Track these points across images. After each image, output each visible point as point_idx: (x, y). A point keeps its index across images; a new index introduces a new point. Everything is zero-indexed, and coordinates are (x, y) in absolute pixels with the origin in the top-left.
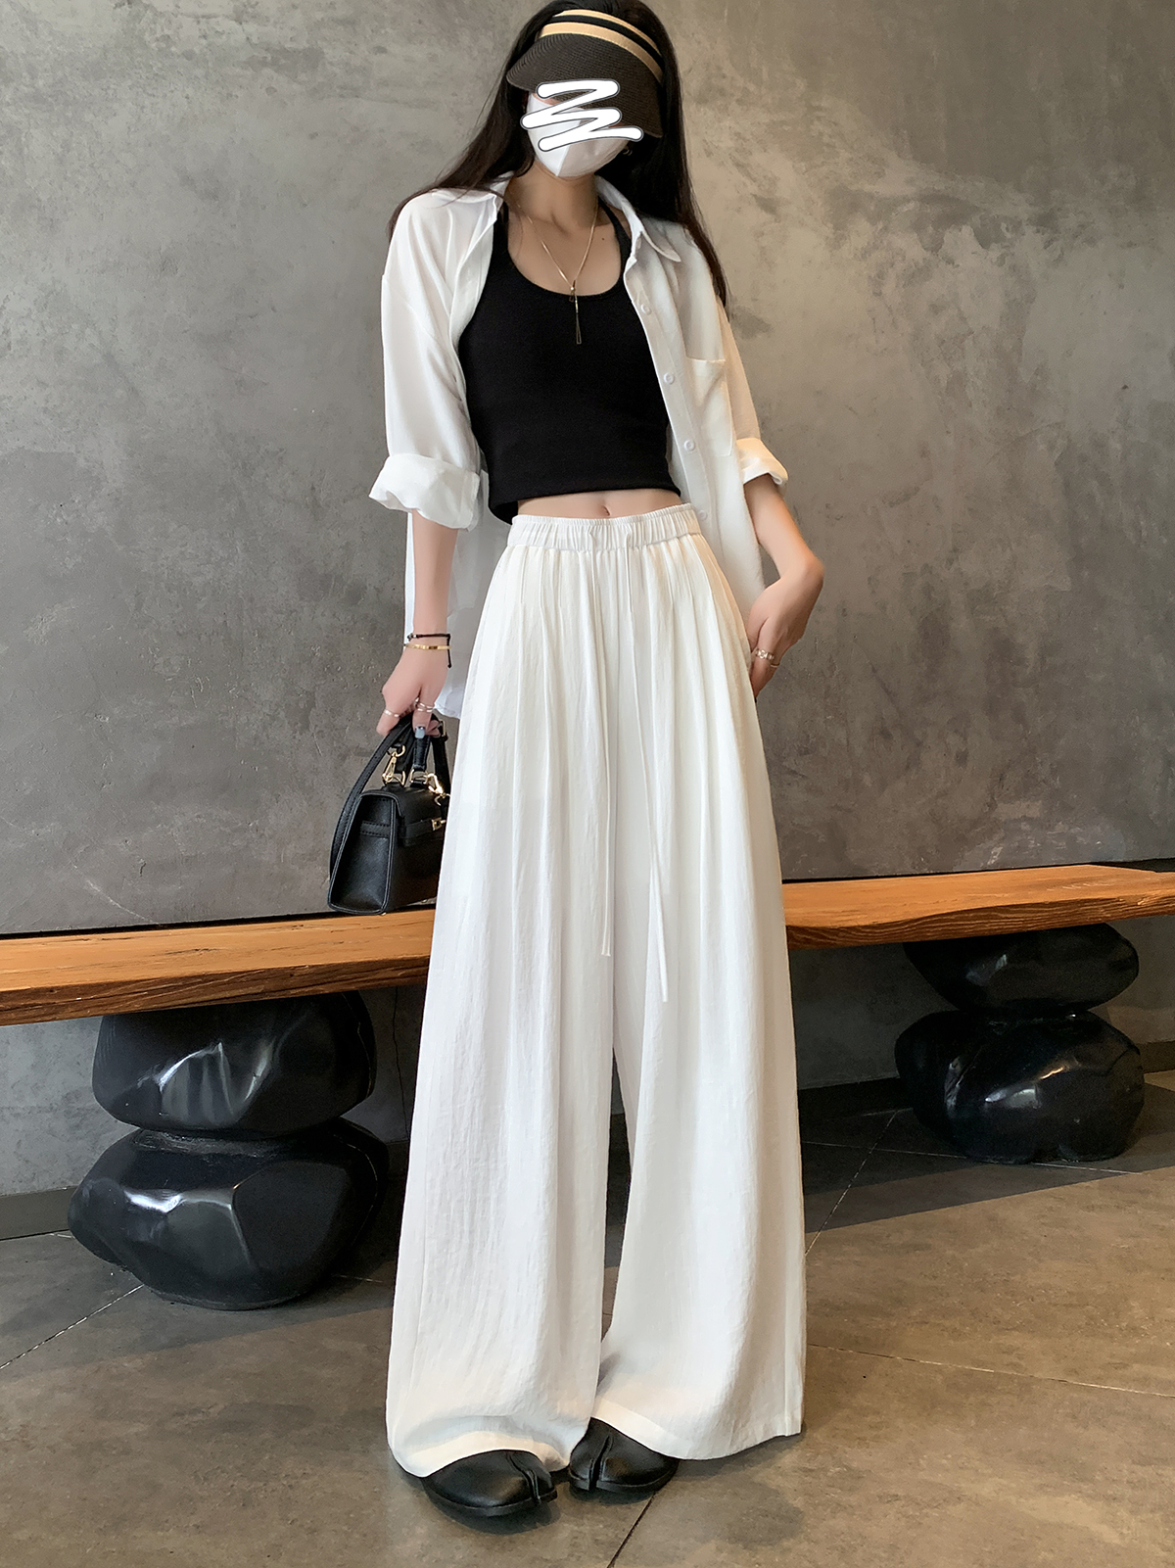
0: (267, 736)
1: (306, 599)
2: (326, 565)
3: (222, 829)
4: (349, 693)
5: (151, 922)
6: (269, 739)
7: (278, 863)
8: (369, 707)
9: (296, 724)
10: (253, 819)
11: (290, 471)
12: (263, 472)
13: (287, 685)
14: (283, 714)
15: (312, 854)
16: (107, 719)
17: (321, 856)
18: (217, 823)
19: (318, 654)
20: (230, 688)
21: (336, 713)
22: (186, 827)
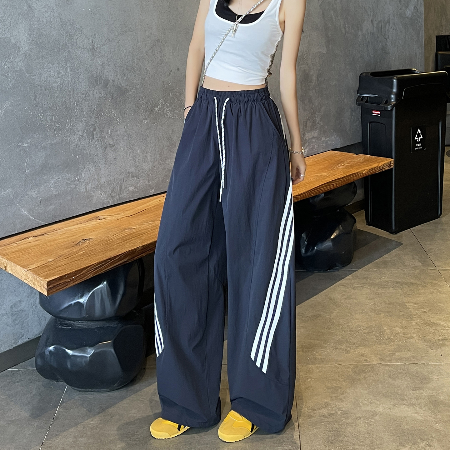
0: (81, 143)
1: (91, 87)
2: (96, 73)
3: (67, 181)
4: (106, 123)
5: (45, 224)
6: (81, 144)
7: (86, 192)
8: (113, 128)
9: (90, 137)
10: (77, 176)
11: (85, 36)
12: (76, 37)
13: (86, 122)
14: (85, 134)
15: (97, 187)
16: (26, 145)
17: (100, 187)
18: (65, 180)
19: (96, 109)
20: (68, 126)
21: (102, 131)
22: (55, 183)
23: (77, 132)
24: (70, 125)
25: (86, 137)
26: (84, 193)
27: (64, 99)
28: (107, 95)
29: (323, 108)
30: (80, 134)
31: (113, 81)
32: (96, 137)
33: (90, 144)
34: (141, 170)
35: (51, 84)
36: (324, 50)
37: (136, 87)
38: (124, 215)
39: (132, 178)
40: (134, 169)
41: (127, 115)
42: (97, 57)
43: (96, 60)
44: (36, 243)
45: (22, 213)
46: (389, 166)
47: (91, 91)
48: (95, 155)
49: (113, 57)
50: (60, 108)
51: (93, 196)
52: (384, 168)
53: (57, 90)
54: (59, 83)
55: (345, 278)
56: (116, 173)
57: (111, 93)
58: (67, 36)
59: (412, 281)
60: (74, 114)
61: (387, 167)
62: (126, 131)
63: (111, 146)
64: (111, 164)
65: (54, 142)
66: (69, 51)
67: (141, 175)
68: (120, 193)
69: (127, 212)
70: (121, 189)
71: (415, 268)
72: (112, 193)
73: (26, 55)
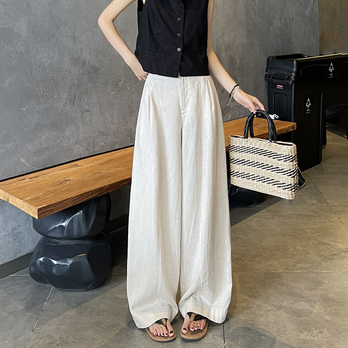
1: (73, 66)
2: (77, 55)
3: (54, 138)
4: (84, 93)
5: (38, 169)
6: (65, 110)
7: (68, 146)
8: (88, 97)
9: (72, 104)
10: (62, 134)
11: (68, 27)
12: (62, 28)
13: (69, 93)
14: (68, 102)
15: (76, 142)
16: (24, 109)
17: (79, 142)
18: (53, 136)
19: (76, 83)
20: (55, 95)
21: (81, 100)
22: (46, 139)
23: (62, 100)
24: (57, 94)
25: (69, 104)
26: (67, 146)
27: (52, 75)
28: (84, 72)
29: (244, 84)
30: (64, 101)
31: (89, 62)
32: (76, 104)
33: (72, 110)
34: (109, 130)
35: (43, 63)
36: (245, 41)
37: (106, 66)
38: (96, 164)
39: (103, 136)
40: (104, 129)
41: (99, 87)
42: (77, 43)
43: (77, 46)
44: (31, 183)
45: (21, 161)
46: (292, 129)
47: (73, 69)
48: (76, 118)
49: (89, 43)
50: (50, 82)
51: (74, 149)
52: (289, 130)
53: (48, 68)
54: (49, 63)
55: (260, 212)
56: (91, 132)
57: (87, 71)
58: (55, 27)
59: (310, 214)
60: (60, 86)
61: (291, 129)
62: (98, 100)
63: (87, 111)
64: (87, 124)
65: (45, 107)
66: (57, 39)
67: (109, 133)
68: (94, 147)
69: (99, 161)
70: (94, 144)
71: (313, 204)
72: (87, 147)
73: (25, 41)
